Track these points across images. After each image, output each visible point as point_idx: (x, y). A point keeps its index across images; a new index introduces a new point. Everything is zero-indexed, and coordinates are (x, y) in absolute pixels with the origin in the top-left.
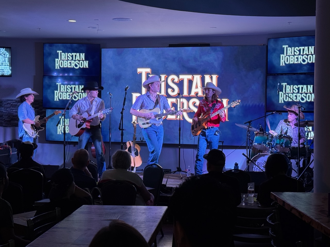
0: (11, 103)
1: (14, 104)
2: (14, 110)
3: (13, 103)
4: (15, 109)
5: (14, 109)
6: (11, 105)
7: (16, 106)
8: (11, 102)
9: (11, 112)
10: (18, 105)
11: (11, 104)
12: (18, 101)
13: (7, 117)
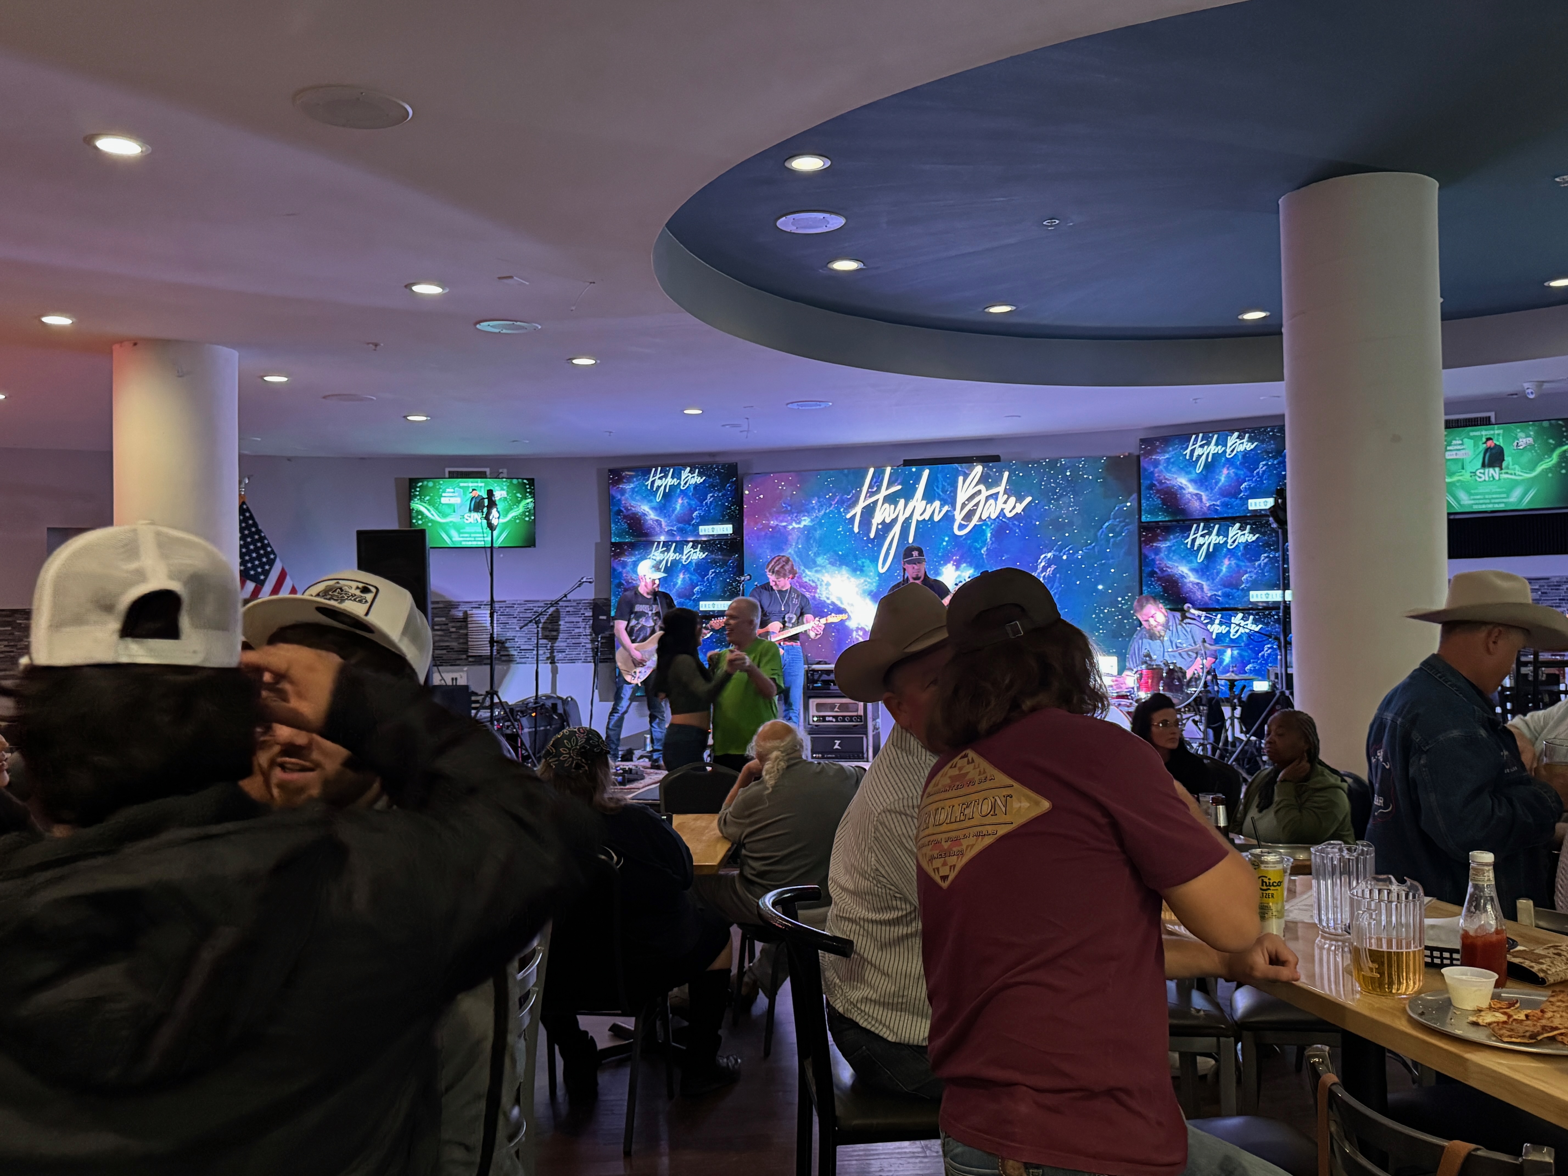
1: (541, 609)
6: (534, 612)
8: (535, 607)
11: (533, 609)
13: (525, 642)
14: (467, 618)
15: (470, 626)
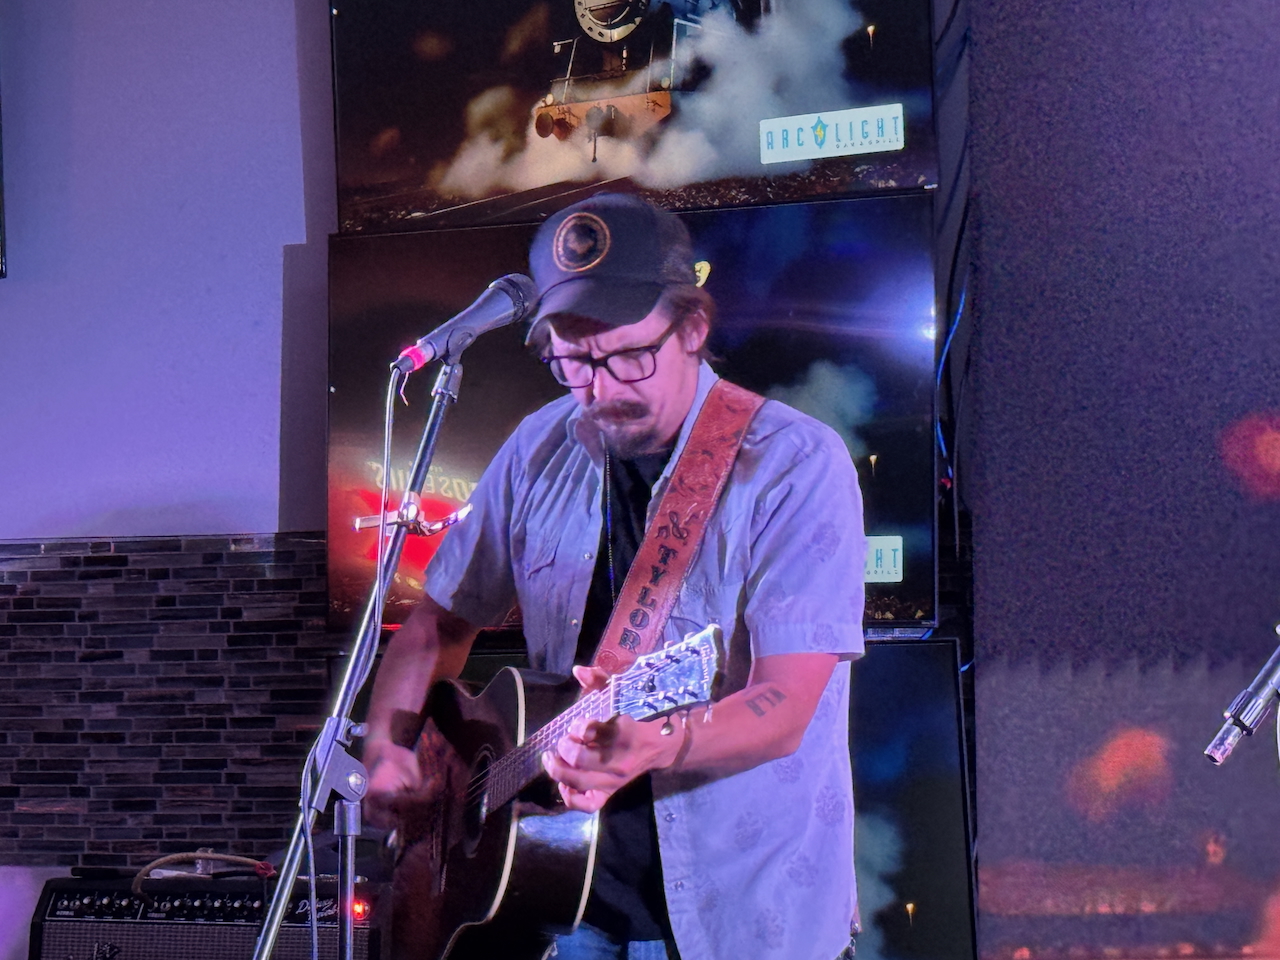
7: (69, 617)
10: (85, 609)
12: (89, 561)
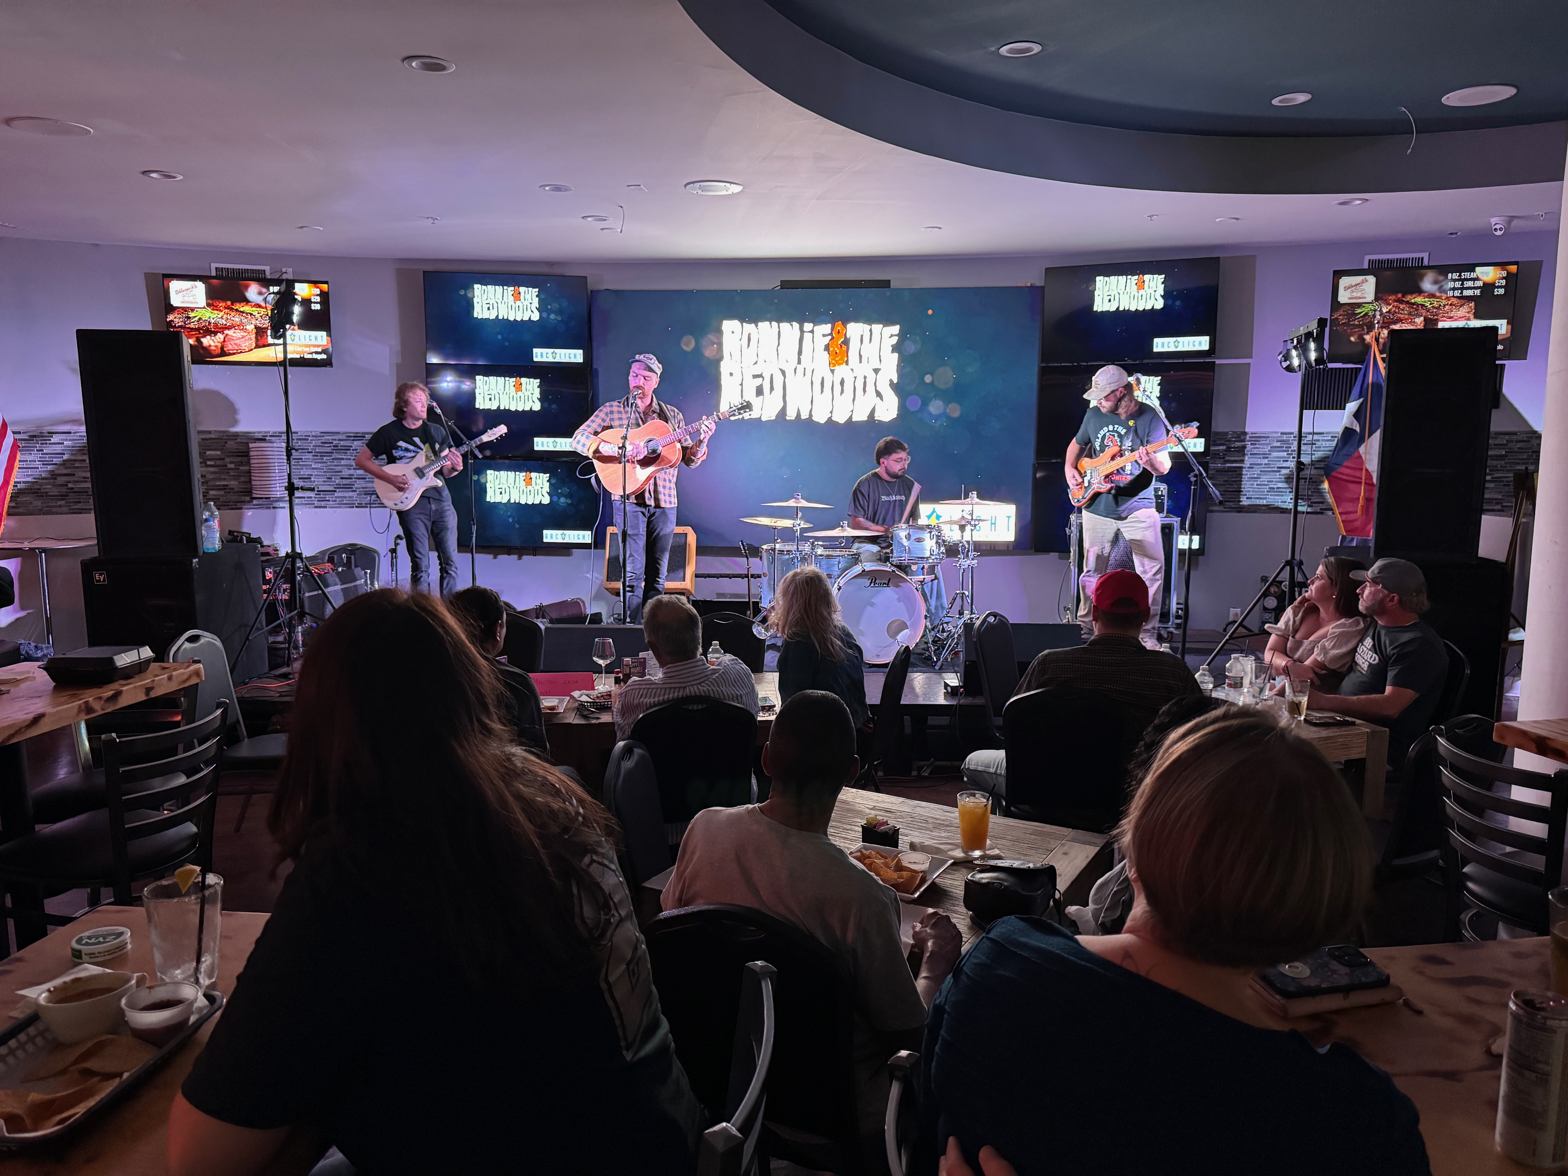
0: (335, 442)
1: (342, 443)
2: (343, 462)
3: (339, 440)
4: (347, 459)
5: (343, 459)
6: (334, 446)
8: (335, 440)
9: (335, 466)
11: (332, 443)
13: (324, 481)
14: (248, 452)
15: (252, 461)
